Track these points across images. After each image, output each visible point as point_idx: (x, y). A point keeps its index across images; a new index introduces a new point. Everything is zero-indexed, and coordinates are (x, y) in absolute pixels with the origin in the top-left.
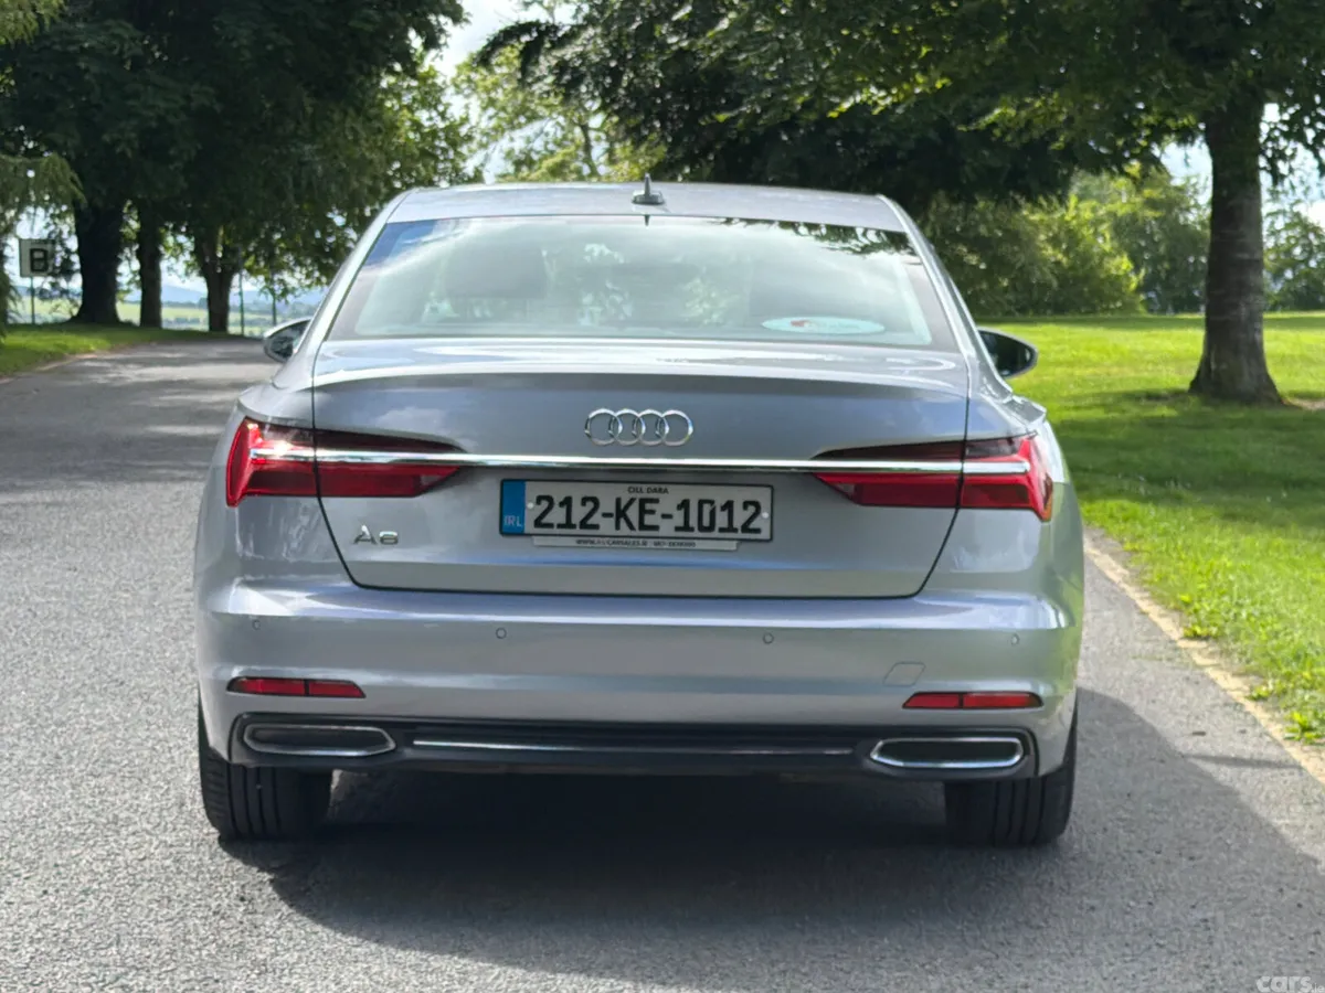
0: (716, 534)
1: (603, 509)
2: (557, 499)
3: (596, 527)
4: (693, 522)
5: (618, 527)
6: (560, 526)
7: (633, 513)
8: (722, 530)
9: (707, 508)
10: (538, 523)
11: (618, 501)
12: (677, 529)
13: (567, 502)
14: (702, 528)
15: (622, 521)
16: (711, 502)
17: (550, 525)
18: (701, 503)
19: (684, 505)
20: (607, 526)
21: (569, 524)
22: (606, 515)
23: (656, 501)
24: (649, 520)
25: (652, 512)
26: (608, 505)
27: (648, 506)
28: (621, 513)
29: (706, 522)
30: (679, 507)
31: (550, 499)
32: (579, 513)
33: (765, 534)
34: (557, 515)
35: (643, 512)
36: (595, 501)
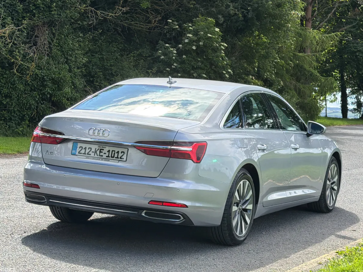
0: (114, 158)
1: (92, 151)
2: (84, 147)
3: (90, 155)
4: (110, 156)
5: (95, 155)
6: (83, 154)
7: (98, 152)
8: (116, 158)
9: (113, 152)
10: (79, 153)
11: (96, 149)
12: (107, 157)
13: (85, 148)
14: (112, 157)
15: (96, 154)
16: (114, 151)
17: (81, 153)
18: (112, 151)
19: (109, 151)
20: (92, 154)
21: (85, 154)
22: (93, 152)
24: (101, 154)
25: (102, 152)
26: (93, 150)
27: (102, 151)
28: (96, 152)
29: (113, 156)
31: (82, 147)
32: (87, 151)
33: (125, 160)
34: (83, 151)
35: (100, 152)
36: (91, 149)
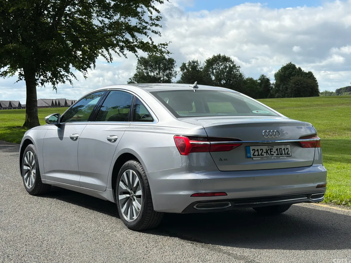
1: (264, 151)
2: (256, 150)
3: (263, 155)
4: (279, 153)
5: (267, 155)
6: (257, 155)
7: (269, 152)
8: (284, 154)
9: (281, 150)
10: (253, 155)
11: (266, 149)
12: (277, 155)
13: (258, 150)
14: (281, 154)
15: (267, 153)
16: (281, 149)
17: (255, 155)
18: (280, 149)
19: (277, 150)
20: (265, 155)
21: (259, 155)
22: (265, 152)
23: (272, 149)
24: (272, 153)
25: (272, 151)
26: (265, 151)
27: (271, 150)
28: (267, 152)
30: (276, 150)
31: (254, 150)
32: (260, 152)
33: (291, 155)
34: (256, 153)
35: (271, 152)
36: (262, 150)
